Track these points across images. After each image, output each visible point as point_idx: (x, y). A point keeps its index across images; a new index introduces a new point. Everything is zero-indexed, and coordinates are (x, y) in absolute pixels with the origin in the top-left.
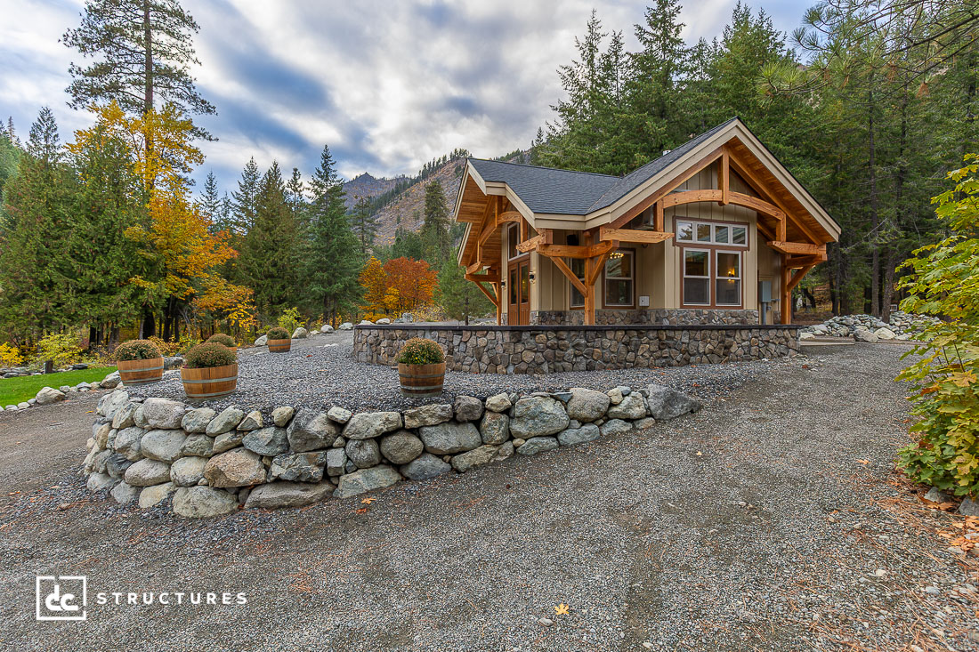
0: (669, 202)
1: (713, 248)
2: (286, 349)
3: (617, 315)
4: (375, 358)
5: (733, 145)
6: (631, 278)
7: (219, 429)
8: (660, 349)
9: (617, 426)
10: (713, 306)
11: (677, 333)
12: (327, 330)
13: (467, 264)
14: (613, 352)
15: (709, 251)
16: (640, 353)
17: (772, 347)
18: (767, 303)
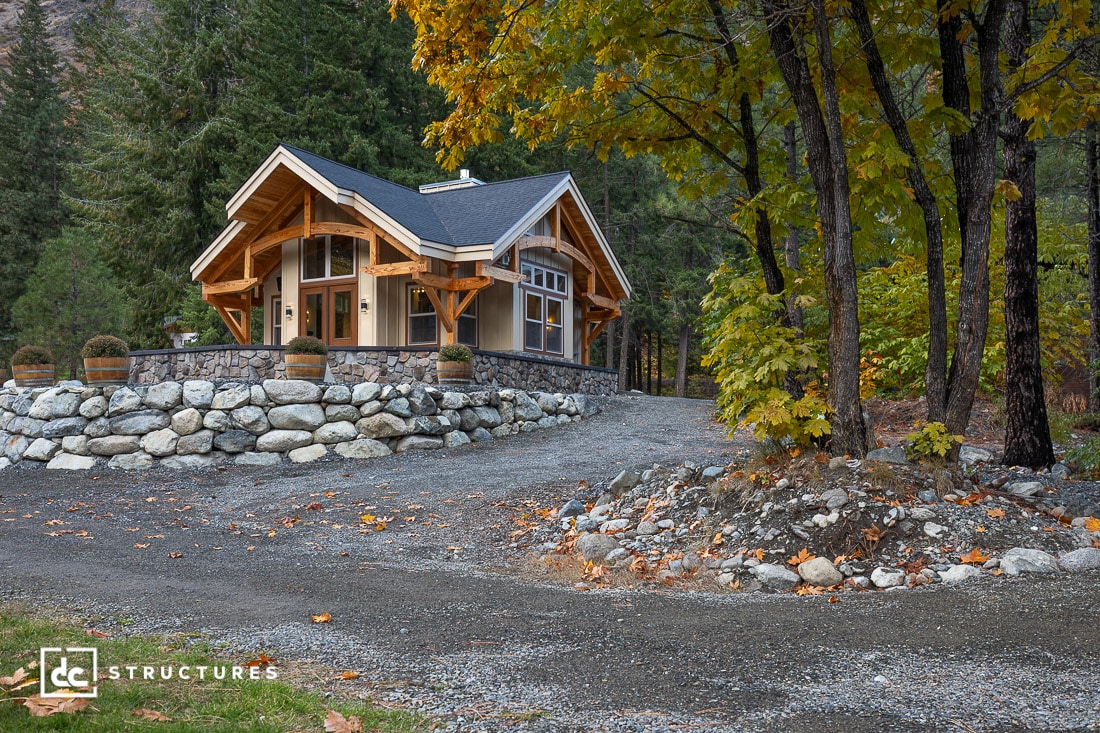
0: (523, 246)
1: (545, 293)
5: (566, 198)
7: (368, 397)
9: (563, 418)
10: (544, 353)
13: (206, 279)
15: (542, 296)
17: (602, 388)
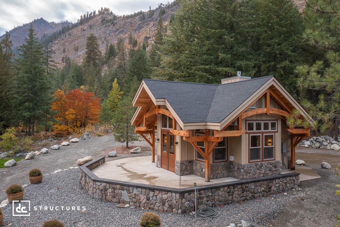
0: (244, 116)
1: (262, 133)
2: (39, 182)
3: (219, 165)
4: (104, 197)
5: (272, 88)
6: (226, 147)
8: (242, 192)
10: (263, 161)
11: (250, 184)
12: (45, 152)
13: (136, 125)
14: (223, 197)
15: (261, 135)
16: (234, 196)
17: (288, 185)
18: (285, 153)
